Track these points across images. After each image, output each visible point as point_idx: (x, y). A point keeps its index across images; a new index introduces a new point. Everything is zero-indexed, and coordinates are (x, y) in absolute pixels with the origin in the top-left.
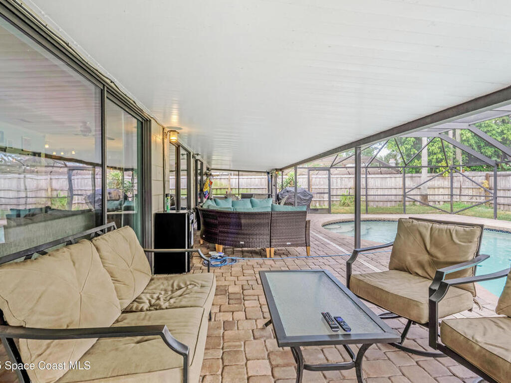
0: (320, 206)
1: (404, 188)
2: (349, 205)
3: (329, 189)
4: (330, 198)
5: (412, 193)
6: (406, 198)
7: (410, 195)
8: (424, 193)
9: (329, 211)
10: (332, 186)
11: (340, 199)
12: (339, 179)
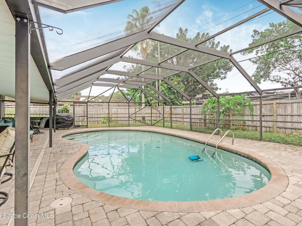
0: (82, 124)
1: (129, 114)
2: (106, 123)
4: (87, 119)
5: (132, 116)
6: (130, 119)
8: (143, 116)
9: (87, 126)
10: (97, 112)
11: (102, 119)
12: (101, 109)
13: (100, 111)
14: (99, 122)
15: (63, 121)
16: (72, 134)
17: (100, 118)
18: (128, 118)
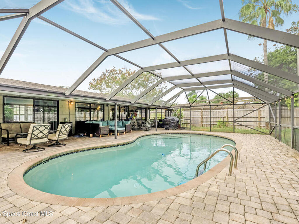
1: (234, 117)
3: (191, 117)
5: (238, 120)
6: (235, 124)
7: (237, 122)
9: (190, 129)
10: (213, 116)
11: (217, 124)
12: (217, 112)
13: (216, 114)
14: (215, 125)
15: (169, 123)
16: (164, 134)
17: (216, 121)
18: (233, 122)
